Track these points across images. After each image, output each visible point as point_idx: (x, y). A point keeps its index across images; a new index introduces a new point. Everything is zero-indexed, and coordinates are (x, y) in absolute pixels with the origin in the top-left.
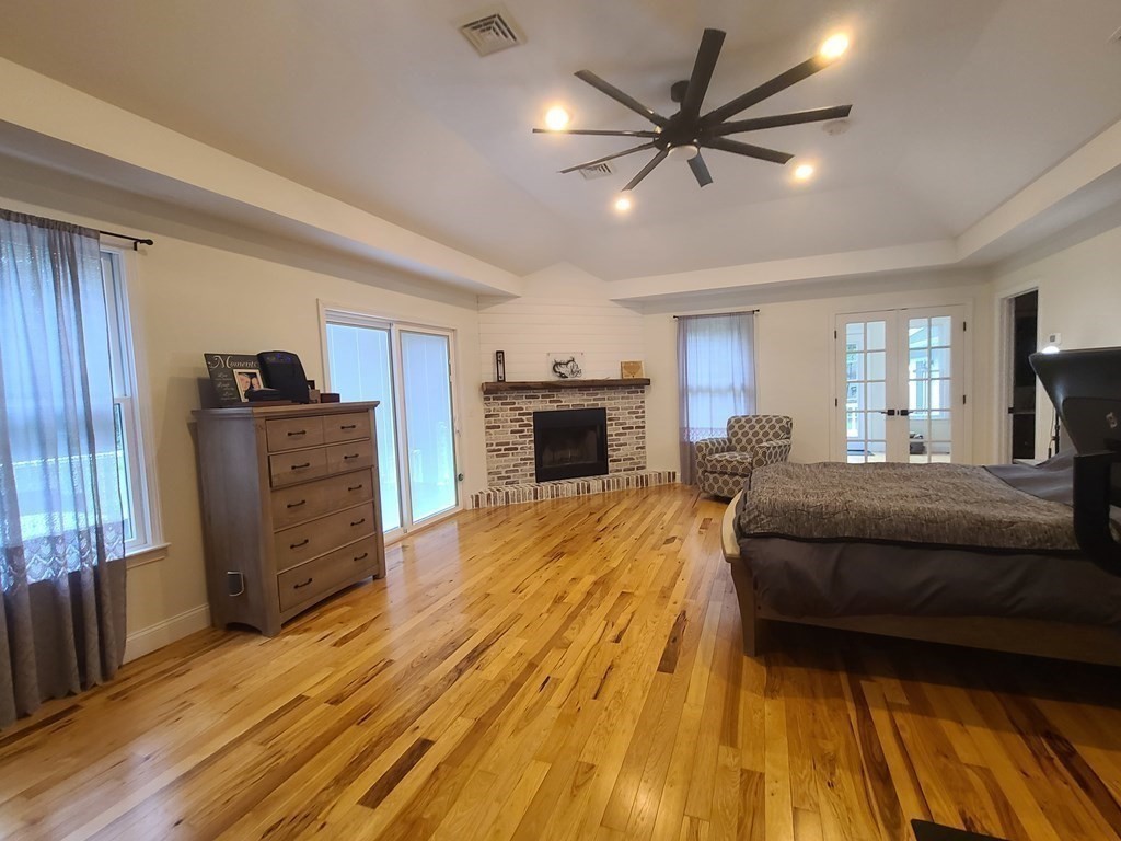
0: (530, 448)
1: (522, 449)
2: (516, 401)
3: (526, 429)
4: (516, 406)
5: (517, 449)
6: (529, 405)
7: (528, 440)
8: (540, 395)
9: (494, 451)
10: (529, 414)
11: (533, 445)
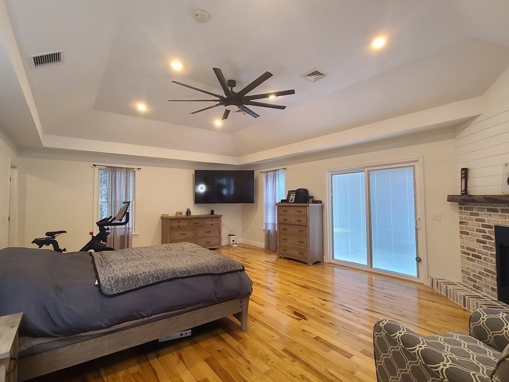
0: (491, 261)
1: (485, 259)
2: (480, 213)
3: (488, 241)
4: (480, 217)
5: (480, 258)
6: (489, 218)
7: (490, 252)
8: (499, 208)
9: (464, 253)
10: (490, 227)
11: (494, 260)
